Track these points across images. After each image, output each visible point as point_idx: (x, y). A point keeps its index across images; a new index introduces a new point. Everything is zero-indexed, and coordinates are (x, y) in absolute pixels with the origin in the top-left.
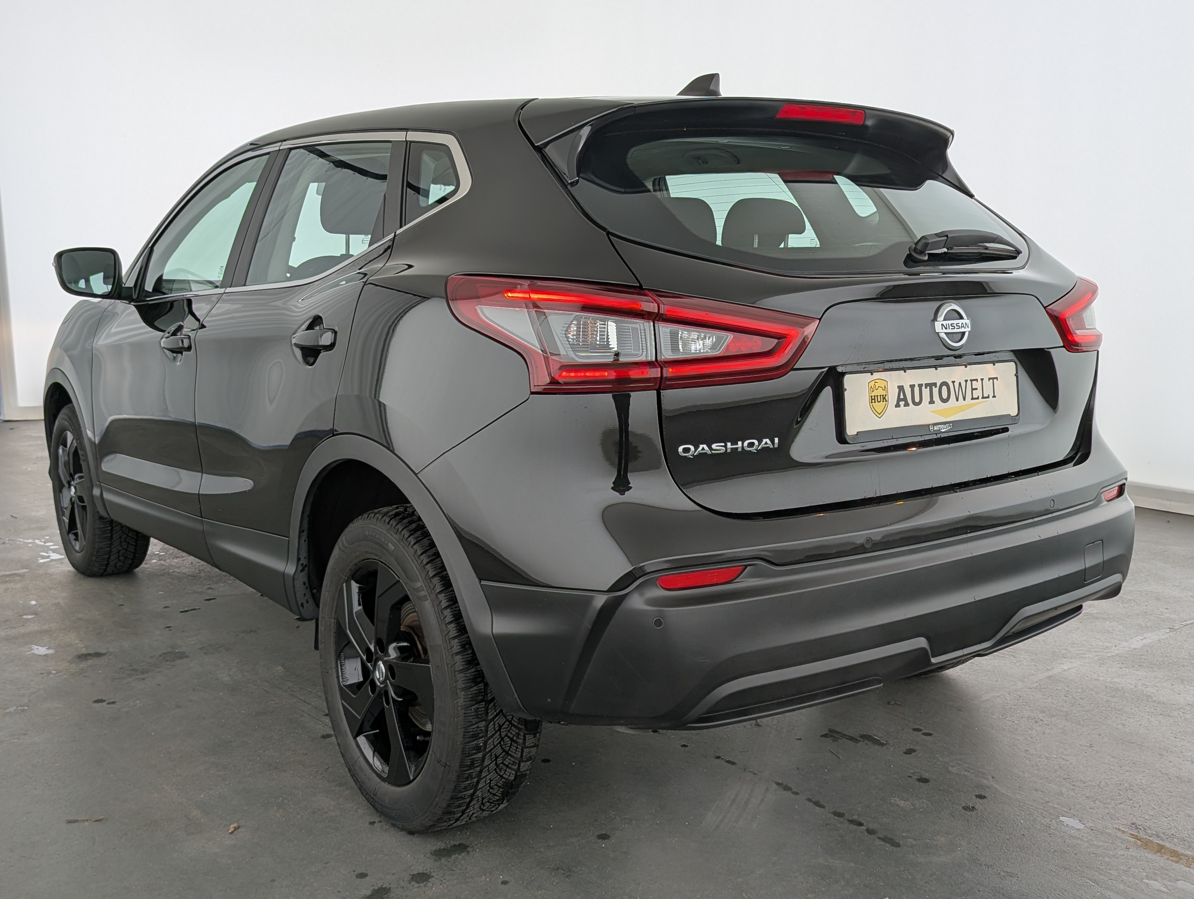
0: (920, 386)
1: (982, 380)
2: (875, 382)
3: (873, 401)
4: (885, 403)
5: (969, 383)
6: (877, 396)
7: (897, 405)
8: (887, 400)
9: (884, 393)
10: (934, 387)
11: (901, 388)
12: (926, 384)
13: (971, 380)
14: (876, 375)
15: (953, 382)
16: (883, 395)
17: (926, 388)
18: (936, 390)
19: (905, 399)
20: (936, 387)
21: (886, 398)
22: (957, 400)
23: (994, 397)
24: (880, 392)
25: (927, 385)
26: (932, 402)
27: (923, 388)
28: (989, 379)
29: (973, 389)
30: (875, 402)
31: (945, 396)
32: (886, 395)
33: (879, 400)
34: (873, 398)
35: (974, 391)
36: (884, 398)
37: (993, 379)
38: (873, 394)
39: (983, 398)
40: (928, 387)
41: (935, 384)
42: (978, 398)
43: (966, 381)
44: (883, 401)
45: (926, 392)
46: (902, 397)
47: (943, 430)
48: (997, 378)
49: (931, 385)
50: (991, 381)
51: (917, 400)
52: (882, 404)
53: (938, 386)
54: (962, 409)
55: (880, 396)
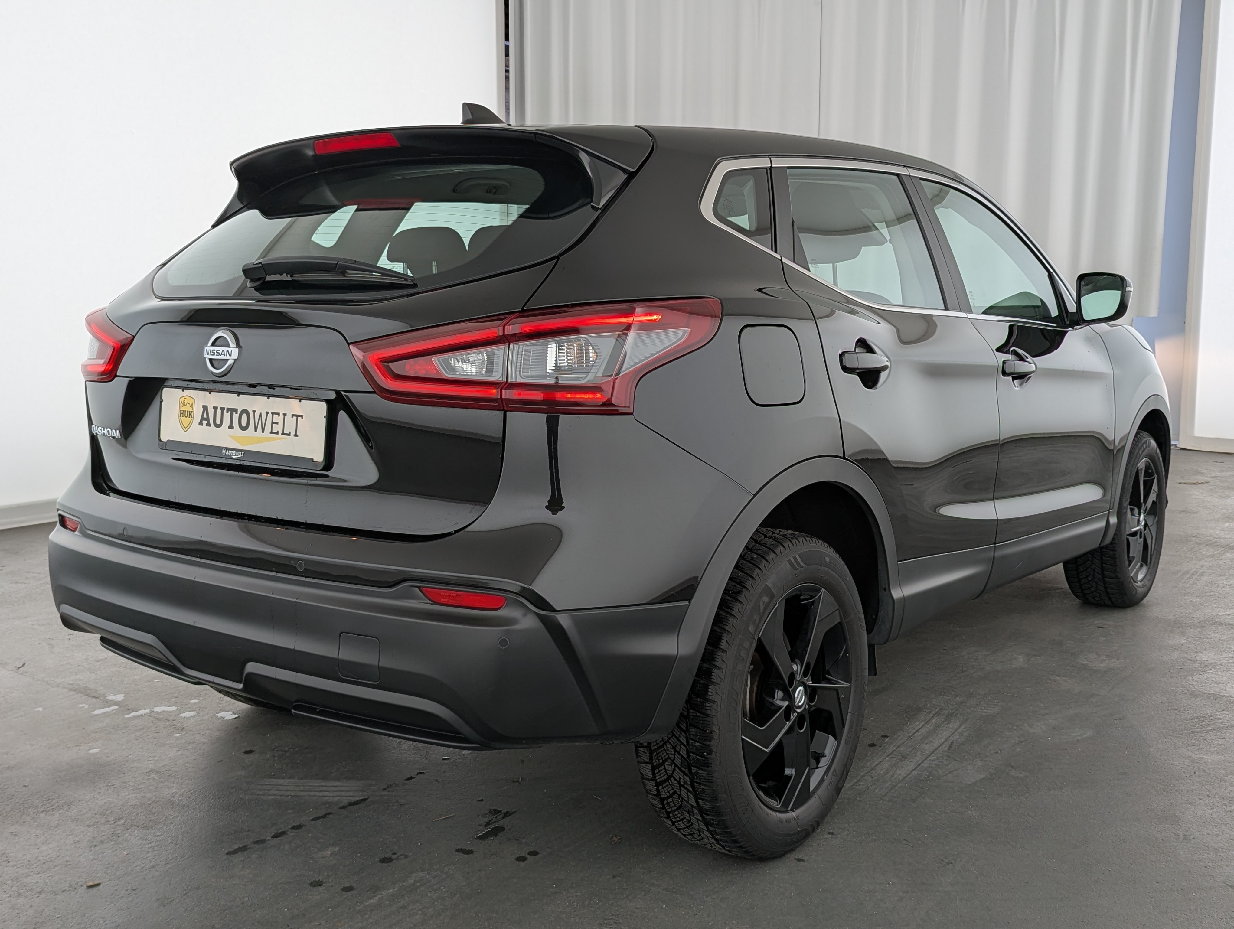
0: (222, 409)
1: (285, 415)
2: (185, 398)
3: (182, 415)
4: (190, 419)
5: (270, 415)
6: (185, 411)
7: (201, 424)
8: (193, 416)
9: (191, 410)
10: (234, 413)
11: (205, 408)
12: (227, 408)
13: (273, 413)
14: (187, 392)
15: (254, 412)
16: (190, 411)
17: (227, 412)
18: (236, 417)
19: (207, 419)
20: (236, 413)
21: (192, 414)
22: (256, 430)
23: (296, 435)
24: (187, 408)
25: (228, 410)
26: (231, 427)
27: (225, 411)
28: (293, 416)
29: (273, 423)
30: (183, 416)
31: (244, 424)
32: (192, 412)
33: (186, 415)
34: (182, 412)
35: (274, 425)
36: (190, 415)
37: (297, 416)
38: (182, 409)
39: (283, 434)
40: (229, 412)
41: (236, 410)
42: (277, 433)
43: (267, 413)
44: (189, 417)
45: (227, 416)
46: (205, 416)
47: (234, 457)
48: (302, 416)
49: (232, 411)
50: (295, 418)
51: (218, 422)
52: (189, 419)
53: (239, 412)
54: (259, 440)
55: (188, 411)
